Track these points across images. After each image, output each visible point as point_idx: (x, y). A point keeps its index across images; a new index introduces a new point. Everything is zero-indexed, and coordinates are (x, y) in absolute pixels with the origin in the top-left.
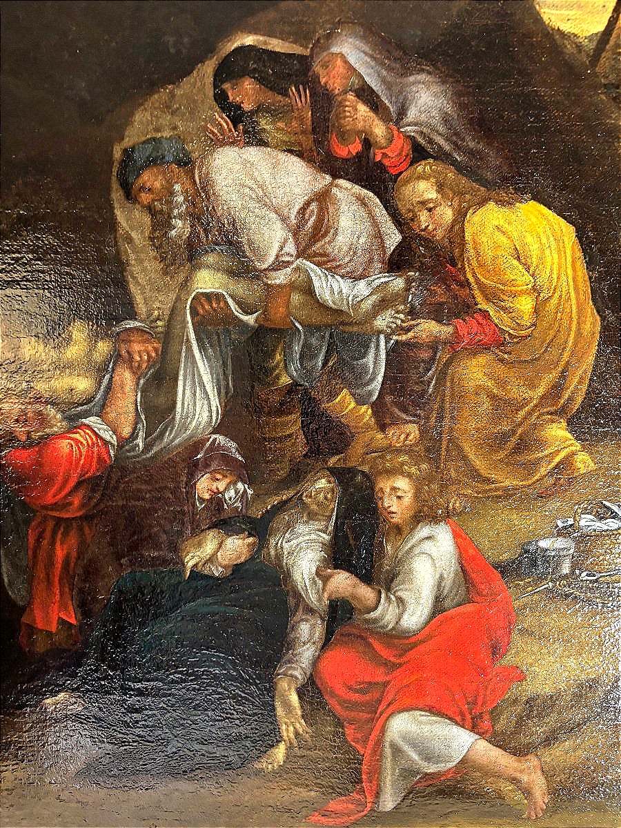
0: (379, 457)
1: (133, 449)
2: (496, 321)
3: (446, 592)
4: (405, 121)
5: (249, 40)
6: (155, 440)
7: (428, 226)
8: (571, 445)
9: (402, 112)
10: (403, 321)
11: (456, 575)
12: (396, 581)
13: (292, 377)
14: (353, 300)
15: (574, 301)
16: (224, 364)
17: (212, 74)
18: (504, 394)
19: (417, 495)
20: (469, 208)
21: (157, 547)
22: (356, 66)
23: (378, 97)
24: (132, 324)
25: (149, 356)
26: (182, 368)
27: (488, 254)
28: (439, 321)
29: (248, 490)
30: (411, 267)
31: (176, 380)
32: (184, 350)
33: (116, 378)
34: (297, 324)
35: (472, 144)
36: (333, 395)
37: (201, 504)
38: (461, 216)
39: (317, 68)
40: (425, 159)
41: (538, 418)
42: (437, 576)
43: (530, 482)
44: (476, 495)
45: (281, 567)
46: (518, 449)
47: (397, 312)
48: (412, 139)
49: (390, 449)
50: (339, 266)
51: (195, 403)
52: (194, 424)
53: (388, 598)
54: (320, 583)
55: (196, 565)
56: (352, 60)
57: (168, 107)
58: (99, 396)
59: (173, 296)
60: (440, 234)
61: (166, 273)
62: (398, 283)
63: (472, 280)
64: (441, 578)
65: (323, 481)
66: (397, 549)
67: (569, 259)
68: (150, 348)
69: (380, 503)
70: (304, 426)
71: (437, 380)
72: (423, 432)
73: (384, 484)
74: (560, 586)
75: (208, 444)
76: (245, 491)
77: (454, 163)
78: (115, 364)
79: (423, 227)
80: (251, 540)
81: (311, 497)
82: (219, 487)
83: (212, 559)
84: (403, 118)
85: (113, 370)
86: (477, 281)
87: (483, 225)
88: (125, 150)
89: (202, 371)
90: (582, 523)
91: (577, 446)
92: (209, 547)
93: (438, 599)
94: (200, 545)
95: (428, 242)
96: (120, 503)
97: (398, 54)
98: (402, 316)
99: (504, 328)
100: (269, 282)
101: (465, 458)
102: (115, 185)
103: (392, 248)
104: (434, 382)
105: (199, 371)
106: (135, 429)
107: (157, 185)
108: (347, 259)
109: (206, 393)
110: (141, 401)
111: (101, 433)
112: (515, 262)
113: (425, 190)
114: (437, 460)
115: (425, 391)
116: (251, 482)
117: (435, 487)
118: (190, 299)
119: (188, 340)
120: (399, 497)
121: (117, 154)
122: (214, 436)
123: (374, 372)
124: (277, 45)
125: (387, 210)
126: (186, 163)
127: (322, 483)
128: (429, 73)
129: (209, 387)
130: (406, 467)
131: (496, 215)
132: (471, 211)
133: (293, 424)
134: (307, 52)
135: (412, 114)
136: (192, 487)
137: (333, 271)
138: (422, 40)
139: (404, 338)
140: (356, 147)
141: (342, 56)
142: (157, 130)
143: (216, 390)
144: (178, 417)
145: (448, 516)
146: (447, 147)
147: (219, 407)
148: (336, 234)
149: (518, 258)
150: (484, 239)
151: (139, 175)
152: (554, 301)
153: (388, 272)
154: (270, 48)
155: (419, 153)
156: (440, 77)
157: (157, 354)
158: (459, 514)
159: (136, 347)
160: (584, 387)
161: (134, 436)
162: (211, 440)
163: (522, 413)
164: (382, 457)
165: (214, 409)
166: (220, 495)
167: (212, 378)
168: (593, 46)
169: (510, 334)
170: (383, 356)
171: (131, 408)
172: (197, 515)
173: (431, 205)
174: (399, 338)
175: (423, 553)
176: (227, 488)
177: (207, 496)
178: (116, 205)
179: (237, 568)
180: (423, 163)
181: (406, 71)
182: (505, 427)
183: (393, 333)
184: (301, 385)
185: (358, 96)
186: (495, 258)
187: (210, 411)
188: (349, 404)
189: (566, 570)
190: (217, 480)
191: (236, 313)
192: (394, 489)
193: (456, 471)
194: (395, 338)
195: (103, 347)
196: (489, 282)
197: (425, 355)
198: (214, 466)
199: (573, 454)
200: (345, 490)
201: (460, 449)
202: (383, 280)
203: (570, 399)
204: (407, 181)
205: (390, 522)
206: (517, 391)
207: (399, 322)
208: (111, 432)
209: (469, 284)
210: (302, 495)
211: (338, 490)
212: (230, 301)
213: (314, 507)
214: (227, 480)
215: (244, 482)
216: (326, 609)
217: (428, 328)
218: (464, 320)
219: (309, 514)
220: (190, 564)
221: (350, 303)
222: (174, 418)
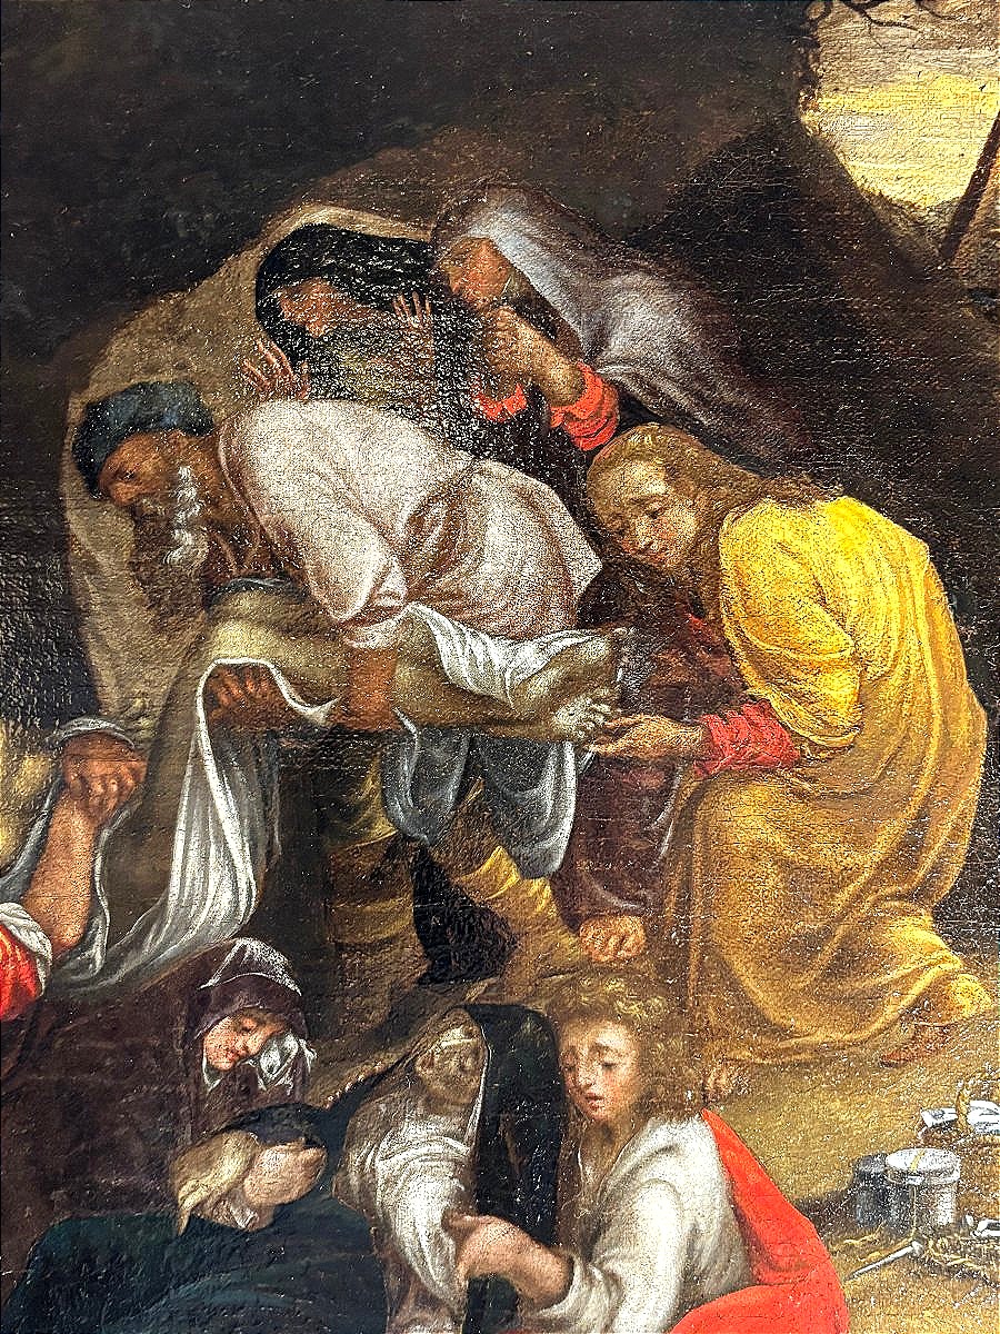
0: (568, 983)
1: (83, 967)
2: (785, 719)
3: (704, 1262)
4: (606, 355)
5: (322, 215)
6: (126, 949)
7: (651, 543)
8: (944, 960)
9: (600, 339)
10: (607, 718)
11: (725, 1225)
12: (604, 1240)
13: (395, 823)
14: (512, 678)
15: (933, 682)
16: (266, 799)
17: (253, 273)
18: (806, 858)
19: (644, 1061)
20: (726, 510)
21: (126, 1167)
22: (516, 260)
23: (555, 312)
24: (89, 724)
25: (121, 786)
26: (184, 809)
27: (765, 593)
28: (677, 719)
29: (307, 1052)
30: (619, 618)
31: (172, 829)
32: (189, 773)
33: (56, 828)
34: (407, 723)
35: (729, 396)
36: (476, 858)
37: (212, 1078)
38: (712, 524)
39: (445, 263)
40: (644, 422)
41: (874, 905)
42: (687, 1228)
43: (866, 1034)
44: (759, 1060)
45: (372, 1212)
46: (837, 969)
47: (597, 701)
48: (619, 387)
49: (587, 967)
50: (486, 616)
51: (206, 877)
52: (203, 916)
53: (588, 1275)
54: (450, 1243)
55: (200, 1205)
56: (508, 250)
57: (171, 330)
58: (21, 863)
59: (172, 671)
60: (672, 559)
61: (159, 629)
62: (596, 648)
63: (735, 642)
64: (695, 1231)
65: (457, 1031)
66: (605, 1174)
67: (920, 602)
68: (124, 769)
69: (570, 1077)
70: (420, 919)
71: (676, 830)
72: (652, 934)
73: (578, 1040)
74: (937, 1251)
75: (229, 958)
76: (300, 1054)
77: (697, 430)
78: (55, 801)
79: (642, 545)
80: (311, 1153)
81: (431, 1065)
82: (249, 1044)
83: (232, 1194)
84: (601, 351)
85: (51, 812)
86: (746, 644)
87: (753, 542)
88: (90, 406)
89: (223, 815)
90: (973, 1118)
91: (955, 962)
92: (229, 1166)
93: (690, 1278)
94: (208, 1163)
95: (652, 574)
96: (54, 1077)
97: (590, 238)
98: (605, 708)
99: (801, 732)
100: (355, 645)
101: (734, 985)
102: (68, 468)
103: (584, 584)
104: (669, 834)
105: (215, 814)
106: (88, 927)
107: (148, 467)
108: (500, 605)
109: (228, 855)
110: (102, 872)
111: (23, 936)
112: (818, 609)
113: (646, 478)
114: (681, 988)
115: (652, 853)
116: (311, 1034)
117: (677, 1043)
118: (205, 677)
119: (198, 755)
120: (608, 1066)
121: (75, 411)
122: (240, 942)
123: (554, 815)
124: (370, 224)
125: (574, 515)
126: (202, 428)
127: (455, 1037)
128: (649, 272)
129: (234, 843)
130: (621, 1004)
131: (777, 522)
132: (730, 515)
133: (396, 915)
134: (426, 236)
135: (617, 344)
136: (195, 1044)
137: (475, 625)
138: (633, 216)
139: (611, 749)
140: (515, 403)
141: (490, 243)
142: (152, 370)
143: (247, 849)
144: (172, 900)
145: (705, 1103)
146: (684, 401)
147: (254, 882)
148: (480, 559)
149: (823, 602)
150: (757, 567)
151: (114, 450)
152: (896, 680)
153: (577, 627)
154: (358, 228)
155: (632, 412)
156: (667, 279)
157: (137, 783)
158: (728, 1100)
159: (97, 768)
160: (963, 846)
161: (84, 942)
162: (236, 948)
163: (842, 897)
164: (573, 983)
165: (243, 885)
166: (250, 1062)
167: (241, 825)
168: (945, 222)
169: (812, 743)
170: (571, 783)
171: (84, 887)
172: (204, 1101)
173: (655, 506)
174: (601, 749)
175: (657, 1181)
176: (265, 1048)
177: (224, 1064)
178: (69, 503)
179: (283, 1213)
180: (640, 429)
181: (607, 270)
182: (811, 923)
183: (588, 741)
184: (414, 840)
185: (519, 311)
186: (777, 602)
187: (236, 892)
188: (507, 877)
189: (945, 1213)
190: (247, 1030)
191: (291, 702)
192: (598, 1049)
193: (720, 1012)
194: (593, 748)
195: (33, 768)
196: (768, 646)
197: (652, 782)
198: (240, 1001)
199: (948, 977)
200: (499, 1051)
201: (725, 967)
202: (568, 642)
203: (937, 869)
204: (611, 464)
205: (591, 1118)
206: (829, 853)
207: (601, 719)
208: (41, 934)
209: (730, 650)
210: (414, 1060)
211: (487, 1053)
212: (281, 681)
213: (438, 1086)
214: (267, 1031)
215: (298, 1035)
216: (463, 1297)
217: (654, 732)
218: (724, 718)
219: (428, 1100)
220: (189, 1203)
221: (508, 684)
222: (164, 904)
